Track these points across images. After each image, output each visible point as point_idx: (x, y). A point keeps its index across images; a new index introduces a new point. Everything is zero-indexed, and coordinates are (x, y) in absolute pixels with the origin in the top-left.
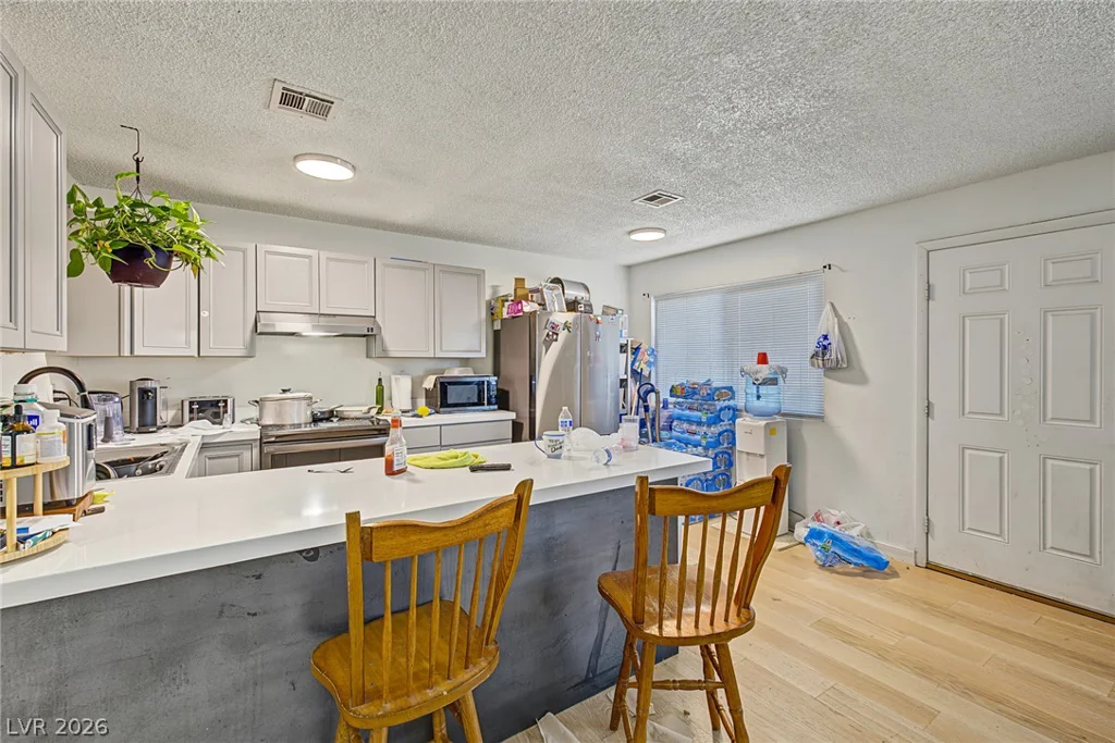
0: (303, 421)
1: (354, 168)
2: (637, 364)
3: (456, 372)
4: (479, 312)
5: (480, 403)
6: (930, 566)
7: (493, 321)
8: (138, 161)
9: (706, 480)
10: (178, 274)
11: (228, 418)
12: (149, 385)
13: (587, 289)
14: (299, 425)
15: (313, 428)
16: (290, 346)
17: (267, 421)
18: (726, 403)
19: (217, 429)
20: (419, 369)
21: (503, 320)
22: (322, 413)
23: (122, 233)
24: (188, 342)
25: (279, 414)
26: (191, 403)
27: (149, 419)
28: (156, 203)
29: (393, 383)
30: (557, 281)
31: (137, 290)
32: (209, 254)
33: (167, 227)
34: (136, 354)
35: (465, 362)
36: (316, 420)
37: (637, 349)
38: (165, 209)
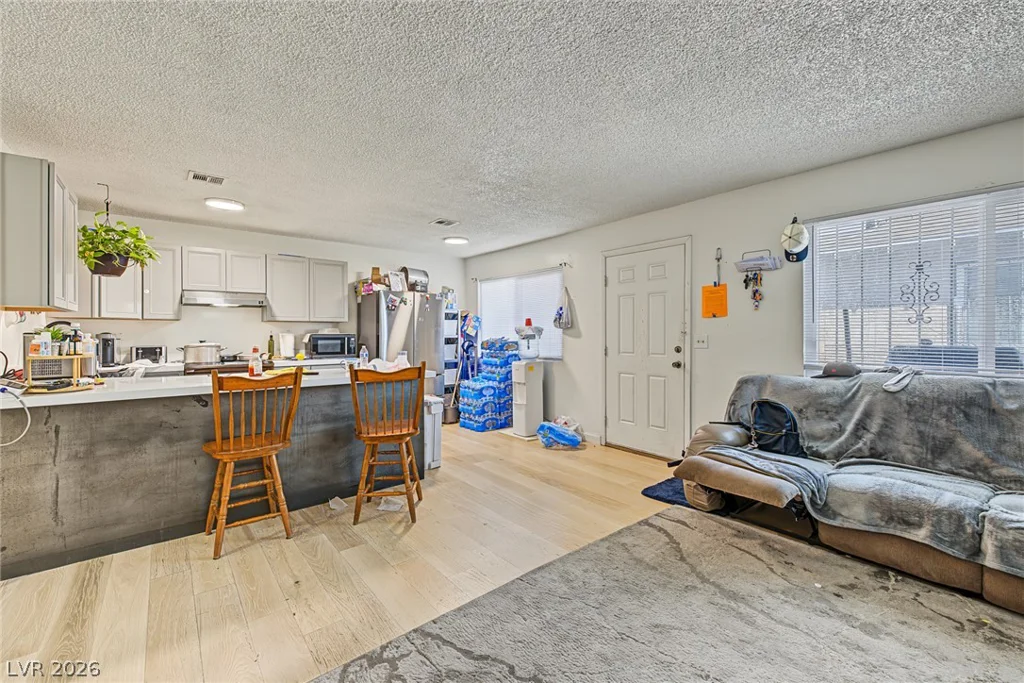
0: (214, 360)
1: (243, 205)
2: (465, 328)
3: (327, 331)
4: (343, 291)
5: (342, 352)
6: (608, 445)
7: (357, 296)
8: (107, 204)
9: (499, 404)
10: (132, 269)
11: (162, 359)
12: (109, 337)
13: (427, 275)
14: (211, 363)
15: (220, 365)
16: (206, 313)
17: (190, 360)
18: (514, 352)
19: (156, 365)
20: (301, 329)
21: (363, 296)
22: (228, 357)
23: (101, 248)
24: (136, 311)
25: (197, 357)
26: (137, 349)
27: (109, 359)
28: (119, 228)
29: (281, 340)
30: (404, 270)
31: (103, 278)
32: (151, 256)
33: (126, 241)
34: (102, 316)
35: (336, 324)
36: (223, 360)
37: (466, 317)
38: (124, 232)
